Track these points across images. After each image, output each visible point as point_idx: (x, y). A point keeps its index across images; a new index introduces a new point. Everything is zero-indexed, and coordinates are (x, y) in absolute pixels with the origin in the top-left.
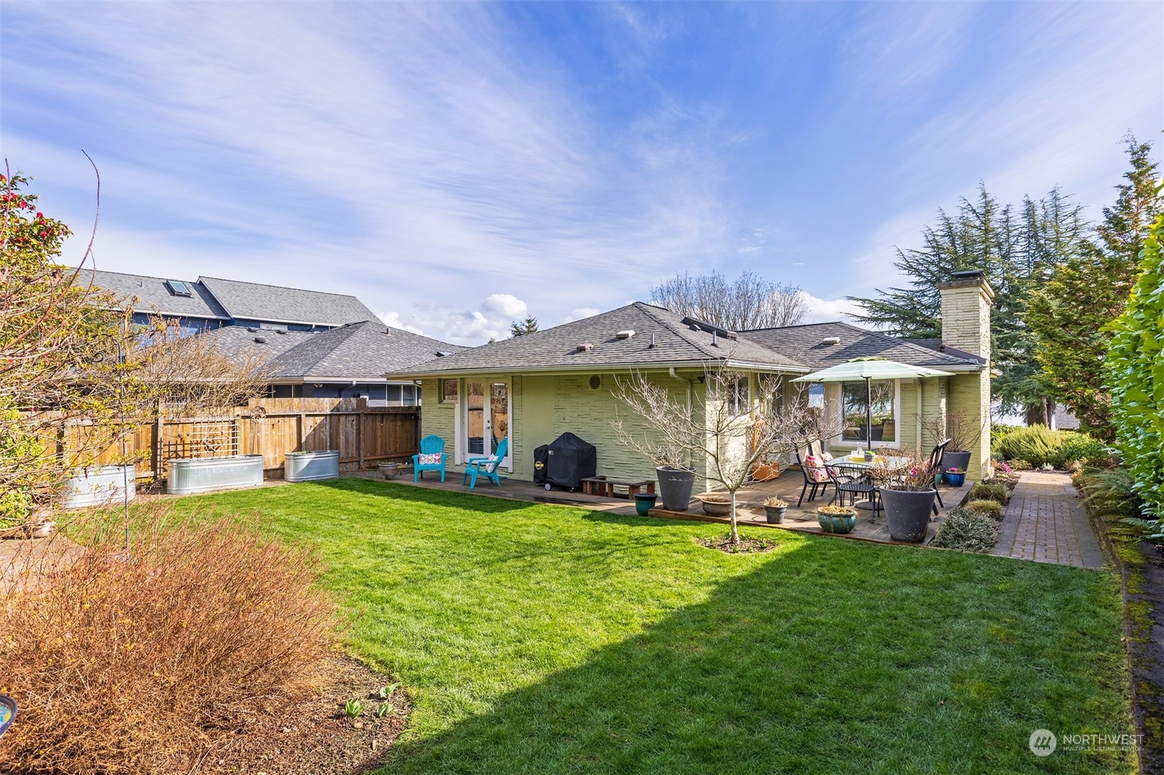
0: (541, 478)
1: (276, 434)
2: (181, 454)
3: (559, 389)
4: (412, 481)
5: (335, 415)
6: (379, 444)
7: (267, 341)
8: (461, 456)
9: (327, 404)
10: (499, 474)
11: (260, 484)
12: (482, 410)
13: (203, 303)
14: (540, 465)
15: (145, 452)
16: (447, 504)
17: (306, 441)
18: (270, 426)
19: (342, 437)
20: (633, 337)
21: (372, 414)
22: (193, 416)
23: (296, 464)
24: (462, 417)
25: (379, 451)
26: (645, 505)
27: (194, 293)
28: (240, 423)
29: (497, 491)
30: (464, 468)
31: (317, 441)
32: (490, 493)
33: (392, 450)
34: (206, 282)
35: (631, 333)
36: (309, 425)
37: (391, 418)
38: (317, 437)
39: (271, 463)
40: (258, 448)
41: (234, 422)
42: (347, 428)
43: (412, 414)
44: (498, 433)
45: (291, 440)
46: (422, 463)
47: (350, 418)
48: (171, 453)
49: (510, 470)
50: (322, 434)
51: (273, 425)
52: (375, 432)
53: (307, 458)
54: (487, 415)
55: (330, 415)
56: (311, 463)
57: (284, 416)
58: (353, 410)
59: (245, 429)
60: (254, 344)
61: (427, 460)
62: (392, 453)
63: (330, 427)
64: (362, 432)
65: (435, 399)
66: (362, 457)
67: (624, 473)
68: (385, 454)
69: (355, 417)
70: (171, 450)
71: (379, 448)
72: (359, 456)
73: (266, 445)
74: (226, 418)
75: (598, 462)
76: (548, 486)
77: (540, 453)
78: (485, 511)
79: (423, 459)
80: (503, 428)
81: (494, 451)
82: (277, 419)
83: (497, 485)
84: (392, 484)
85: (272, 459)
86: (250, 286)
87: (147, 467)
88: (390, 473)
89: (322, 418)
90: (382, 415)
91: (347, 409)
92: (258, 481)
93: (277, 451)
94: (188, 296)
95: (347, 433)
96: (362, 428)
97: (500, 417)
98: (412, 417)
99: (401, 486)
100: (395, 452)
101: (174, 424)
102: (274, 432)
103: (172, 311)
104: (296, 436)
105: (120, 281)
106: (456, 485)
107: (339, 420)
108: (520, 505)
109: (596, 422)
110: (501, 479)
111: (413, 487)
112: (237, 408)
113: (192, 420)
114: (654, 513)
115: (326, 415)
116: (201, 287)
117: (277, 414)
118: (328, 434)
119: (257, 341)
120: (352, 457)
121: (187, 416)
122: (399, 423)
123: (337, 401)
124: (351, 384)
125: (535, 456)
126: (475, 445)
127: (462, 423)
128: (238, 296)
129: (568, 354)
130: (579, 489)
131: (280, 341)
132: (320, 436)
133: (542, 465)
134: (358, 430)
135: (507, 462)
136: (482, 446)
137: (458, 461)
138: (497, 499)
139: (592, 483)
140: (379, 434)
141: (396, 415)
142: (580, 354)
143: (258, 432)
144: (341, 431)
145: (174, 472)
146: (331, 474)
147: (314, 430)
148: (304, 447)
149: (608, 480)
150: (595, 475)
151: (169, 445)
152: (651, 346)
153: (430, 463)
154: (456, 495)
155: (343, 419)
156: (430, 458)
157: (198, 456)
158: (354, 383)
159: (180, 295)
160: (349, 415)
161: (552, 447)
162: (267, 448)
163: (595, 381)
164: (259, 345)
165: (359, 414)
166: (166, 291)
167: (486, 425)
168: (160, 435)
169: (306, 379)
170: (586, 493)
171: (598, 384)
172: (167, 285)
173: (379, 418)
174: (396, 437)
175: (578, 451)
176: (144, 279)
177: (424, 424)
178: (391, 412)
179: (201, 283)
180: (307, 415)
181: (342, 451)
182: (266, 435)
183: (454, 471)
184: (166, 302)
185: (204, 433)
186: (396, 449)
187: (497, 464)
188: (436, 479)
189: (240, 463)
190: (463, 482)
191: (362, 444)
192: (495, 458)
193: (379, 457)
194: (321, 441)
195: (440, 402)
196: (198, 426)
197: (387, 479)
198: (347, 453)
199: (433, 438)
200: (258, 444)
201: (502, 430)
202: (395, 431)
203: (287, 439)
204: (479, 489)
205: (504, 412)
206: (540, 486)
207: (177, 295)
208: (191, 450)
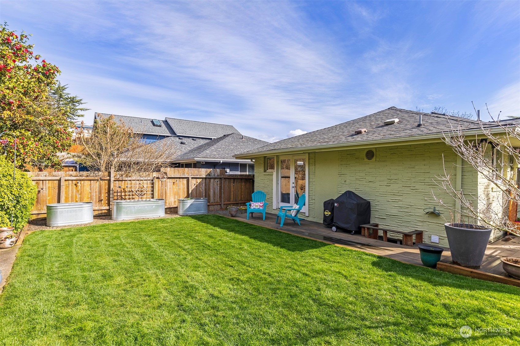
0: (329, 222)
1: (175, 188)
2: (123, 197)
3: (341, 161)
4: (245, 219)
5: (207, 179)
6: (232, 196)
7: (186, 143)
8: (276, 204)
9: (203, 172)
10: (299, 216)
11: (162, 216)
12: (289, 177)
13: (166, 129)
14: (328, 213)
15: (104, 196)
16: (262, 240)
17: (191, 193)
18: (172, 183)
19: (212, 191)
20: (398, 123)
21: (228, 178)
22: (130, 177)
23: (183, 205)
24: (277, 180)
25: (232, 199)
26: (431, 258)
27: (163, 125)
28: (156, 181)
29: (299, 230)
30: (278, 211)
31: (198, 192)
32: (293, 231)
33: (239, 199)
34: (168, 120)
35: (397, 120)
36: (193, 184)
37: (239, 181)
38: (198, 190)
39: (173, 204)
40: (166, 196)
41: (152, 181)
42: (215, 185)
43: (250, 179)
44: (299, 191)
45: (184, 191)
46: (252, 208)
47: (216, 180)
48: (118, 197)
49: (307, 214)
50: (200, 189)
51: (174, 183)
52: (230, 188)
53: (189, 202)
54: (292, 180)
55: (205, 178)
56: (191, 205)
57: (180, 178)
58: (218, 176)
59: (158, 185)
60: (180, 144)
61: (255, 206)
62: (239, 201)
63: (205, 185)
64: (223, 188)
65: (262, 170)
66: (222, 202)
67: (394, 223)
68: (235, 201)
69: (219, 180)
70: (118, 195)
71: (232, 198)
72: (221, 202)
73: (170, 194)
74: (149, 179)
75: (372, 213)
76: (334, 228)
77: (328, 205)
78: (289, 250)
79: (253, 205)
80: (303, 188)
81: (296, 202)
82: (176, 180)
83: (298, 224)
84: (233, 220)
85: (172, 202)
86: (187, 121)
87: (105, 204)
88: (234, 213)
89: (201, 180)
90: (234, 179)
91: (214, 175)
92: (161, 214)
93: (176, 197)
94: (160, 126)
95: (214, 189)
96: (223, 186)
97: (300, 182)
98: (250, 180)
99: (238, 222)
100: (241, 200)
101: (120, 181)
102: (174, 187)
103: (153, 133)
104: (186, 189)
105: (134, 120)
106: (272, 223)
107: (210, 181)
108: (315, 245)
109: (371, 184)
110: (301, 220)
111: (244, 223)
112: (154, 173)
113: (129, 179)
114: (443, 267)
115: (203, 178)
116: (166, 122)
117: (176, 177)
118: (204, 188)
119: (182, 143)
120: (217, 202)
121: (127, 176)
122: (243, 184)
123: (209, 170)
124: (220, 162)
125: (324, 207)
126: (285, 198)
127: (277, 184)
128: (181, 126)
129: (349, 136)
130: (358, 232)
131: (193, 143)
132: (199, 190)
133: (330, 213)
134: (221, 187)
135: (305, 209)
136: (289, 198)
137: (274, 207)
138: (298, 237)
139: (368, 229)
140: (232, 190)
141: (241, 179)
142: (359, 136)
143: (166, 186)
144: (211, 187)
145: (115, 207)
146: (203, 212)
147: (196, 186)
148: (190, 195)
149: (380, 227)
150: (369, 223)
151: (117, 192)
152: (419, 125)
153: (257, 208)
154: (270, 231)
155: (212, 180)
156: (257, 204)
157: (133, 199)
158: (221, 162)
159: (157, 126)
160: (215, 178)
161: (337, 201)
162: (170, 196)
163: (370, 154)
164: (182, 145)
165: (221, 178)
166: (152, 124)
167: (292, 185)
168: (112, 186)
169: (195, 159)
170: (364, 236)
171: (373, 156)
172: (152, 122)
173: (232, 181)
174: (241, 192)
175: (358, 204)
176: (143, 119)
177: (256, 184)
178: (239, 177)
179: (166, 121)
180: (192, 178)
181: (212, 198)
182: (170, 188)
183: (272, 213)
184: (151, 129)
185: (136, 186)
186: (241, 198)
187: (298, 211)
188: (260, 218)
189: (153, 204)
190: (276, 221)
191: (223, 195)
192: (297, 207)
193: (232, 202)
194: (200, 192)
195: (265, 171)
196: (133, 182)
197: (232, 216)
198: (214, 200)
199: (259, 192)
200: (166, 193)
201: (302, 189)
202: (241, 189)
203: (182, 191)
204: (286, 227)
205: (303, 179)
206: (328, 227)
207: (156, 126)
208: (129, 195)
